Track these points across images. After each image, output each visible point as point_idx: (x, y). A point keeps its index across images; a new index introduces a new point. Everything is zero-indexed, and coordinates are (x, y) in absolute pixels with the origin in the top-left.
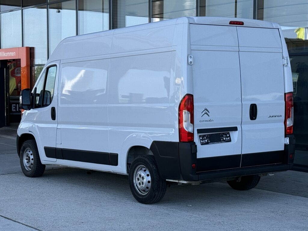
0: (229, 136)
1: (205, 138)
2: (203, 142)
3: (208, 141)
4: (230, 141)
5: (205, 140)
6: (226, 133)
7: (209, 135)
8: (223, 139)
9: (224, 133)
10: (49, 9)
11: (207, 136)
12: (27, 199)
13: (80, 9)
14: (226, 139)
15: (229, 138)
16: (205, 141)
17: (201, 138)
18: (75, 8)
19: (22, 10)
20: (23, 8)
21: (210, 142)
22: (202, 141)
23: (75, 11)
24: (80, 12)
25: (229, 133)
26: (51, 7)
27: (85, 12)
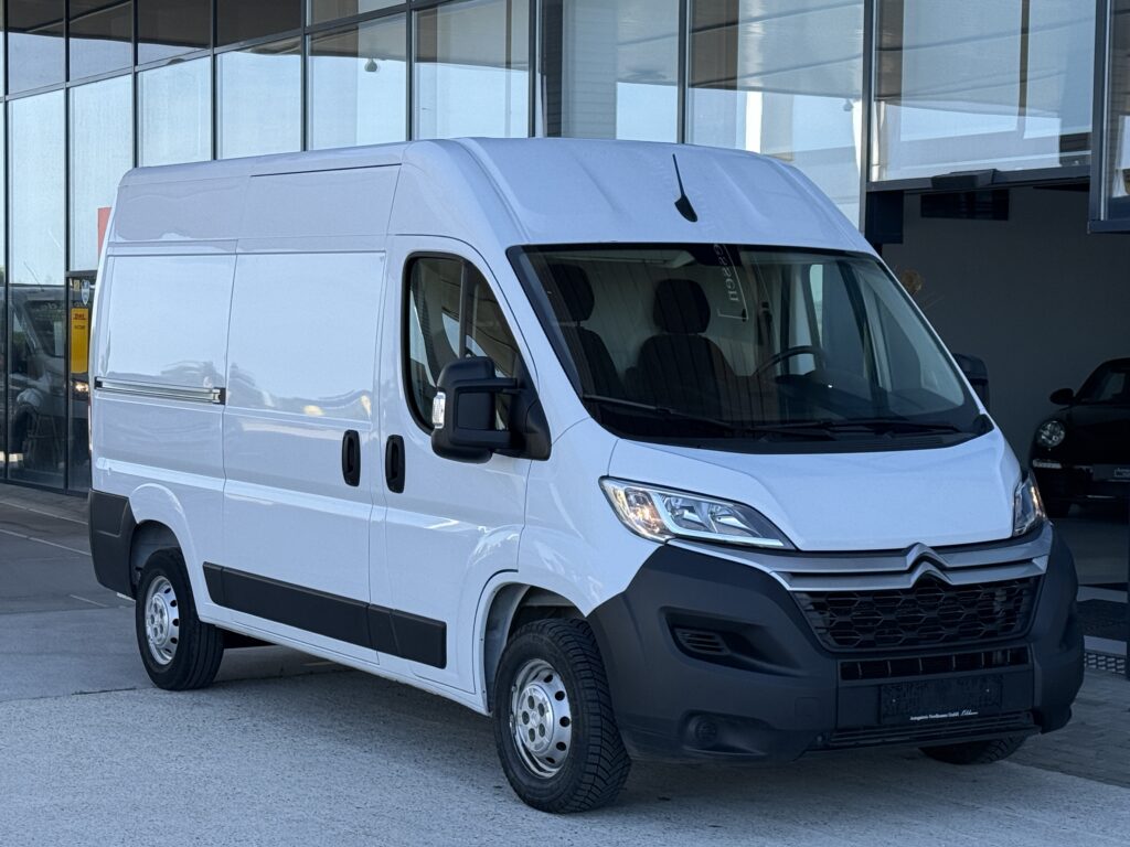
10: (310, 58)
12: (136, 809)
13: (422, 54)
18: (404, 52)
19: (215, 56)
20: (217, 50)
23: (403, 65)
24: (423, 69)
26: (317, 46)
27: (440, 67)
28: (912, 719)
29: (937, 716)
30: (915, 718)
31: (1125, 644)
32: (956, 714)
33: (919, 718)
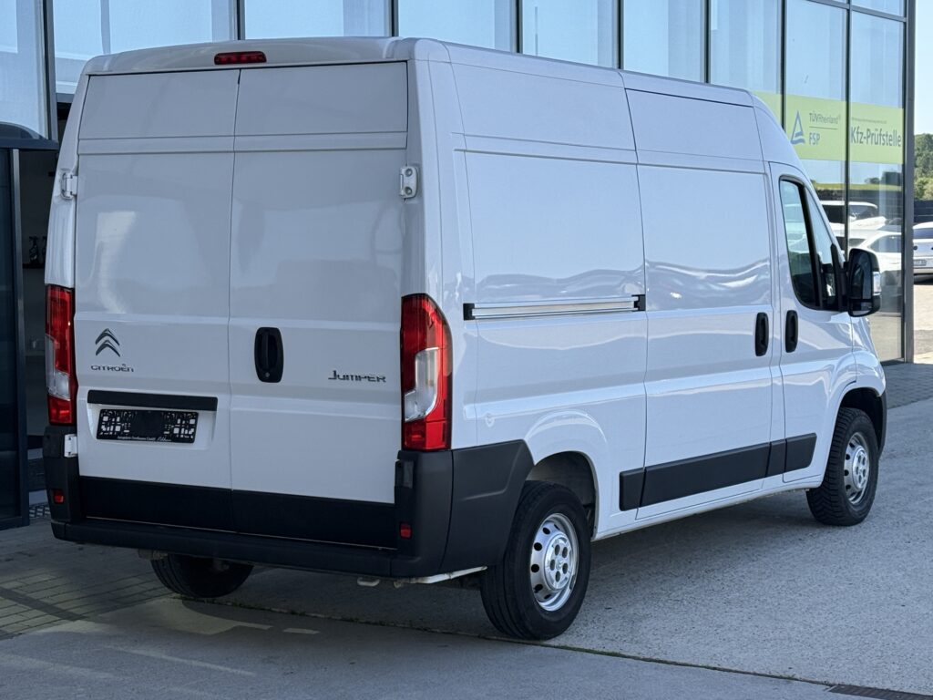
0: (194, 426)
1: (118, 419)
2: (106, 431)
3: (122, 429)
4: (190, 440)
5: (115, 425)
6: (187, 413)
7: (133, 411)
8: (172, 431)
9: (182, 413)
11: (127, 415)
14: (180, 430)
15: (192, 430)
16: (114, 428)
17: (106, 419)
21: (130, 435)
22: (106, 426)
25: (197, 414)
31: (30, 494)
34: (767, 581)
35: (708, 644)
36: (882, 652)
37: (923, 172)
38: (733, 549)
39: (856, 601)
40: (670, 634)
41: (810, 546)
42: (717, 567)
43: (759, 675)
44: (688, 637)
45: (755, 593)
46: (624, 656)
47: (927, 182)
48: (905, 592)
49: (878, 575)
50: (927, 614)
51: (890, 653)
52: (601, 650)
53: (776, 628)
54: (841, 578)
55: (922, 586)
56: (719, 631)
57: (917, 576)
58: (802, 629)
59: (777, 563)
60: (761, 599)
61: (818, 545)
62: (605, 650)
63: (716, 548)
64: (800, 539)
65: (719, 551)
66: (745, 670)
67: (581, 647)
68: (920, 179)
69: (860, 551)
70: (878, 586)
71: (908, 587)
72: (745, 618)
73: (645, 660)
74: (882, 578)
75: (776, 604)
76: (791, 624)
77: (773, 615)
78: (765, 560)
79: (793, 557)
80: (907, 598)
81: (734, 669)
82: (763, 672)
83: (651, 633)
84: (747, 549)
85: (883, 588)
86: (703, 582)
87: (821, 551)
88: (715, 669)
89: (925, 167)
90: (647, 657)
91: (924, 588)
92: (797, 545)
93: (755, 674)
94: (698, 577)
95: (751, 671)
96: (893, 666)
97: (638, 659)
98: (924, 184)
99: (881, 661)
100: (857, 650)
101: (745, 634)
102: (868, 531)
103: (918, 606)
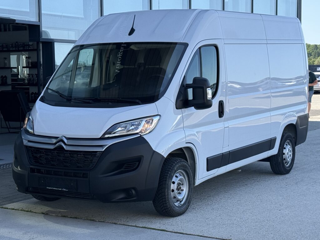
28: (47, 188)
29: (55, 189)
30: (48, 188)
32: (61, 189)
33: (49, 188)
34: (230, 200)
35: (201, 226)
36: (268, 229)
37: (314, 57)
38: (220, 188)
39: (262, 208)
40: (187, 222)
41: (249, 187)
42: (212, 195)
43: (218, 239)
44: (194, 223)
45: (224, 205)
46: (167, 231)
47: (315, 61)
48: (281, 205)
49: (272, 198)
50: (288, 213)
51: (271, 229)
52: (159, 228)
53: (229, 219)
54: (258, 199)
55: (288, 202)
56: (206, 221)
57: (287, 199)
58: (239, 220)
59: (235, 193)
60: (226, 208)
61: (252, 187)
62: (160, 229)
63: (214, 188)
64: (246, 184)
65: (214, 189)
66: (213, 237)
67: (151, 227)
68: (313, 60)
69: (268, 189)
70: (272, 203)
71: (283, 203)
72: (218, 215)
73: (175, 232)
74: (274, 199)
75: (231, 210)
76: (235, 218)
77: (229, 214)
78: (231, 192)
79: (242, 191)
80: (282, 207)
81: (208, 236)
82: (220, 238)
83: (180, 221)
84: (225, 188)
85: (273, 203)
86: (205, 201)
87: (253, 189)
88: (201, 236)
89: (315, 56)
90: (176, 231)
91: (289, 203)
92: (244, 186)
93: (216, 238)
94: (204, 199)
95: (215, 237)
96: (271, 235)
97: (172, 232)
98: (314, 61)
99: (267, 233)
100: (258, 228)
101: (217, 222)
102: (272, 181)
103: (286, 210)
